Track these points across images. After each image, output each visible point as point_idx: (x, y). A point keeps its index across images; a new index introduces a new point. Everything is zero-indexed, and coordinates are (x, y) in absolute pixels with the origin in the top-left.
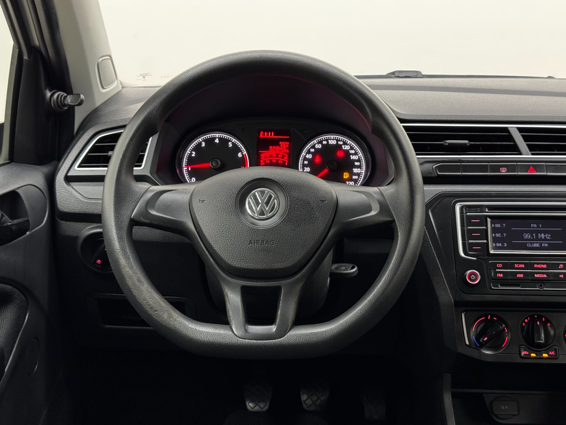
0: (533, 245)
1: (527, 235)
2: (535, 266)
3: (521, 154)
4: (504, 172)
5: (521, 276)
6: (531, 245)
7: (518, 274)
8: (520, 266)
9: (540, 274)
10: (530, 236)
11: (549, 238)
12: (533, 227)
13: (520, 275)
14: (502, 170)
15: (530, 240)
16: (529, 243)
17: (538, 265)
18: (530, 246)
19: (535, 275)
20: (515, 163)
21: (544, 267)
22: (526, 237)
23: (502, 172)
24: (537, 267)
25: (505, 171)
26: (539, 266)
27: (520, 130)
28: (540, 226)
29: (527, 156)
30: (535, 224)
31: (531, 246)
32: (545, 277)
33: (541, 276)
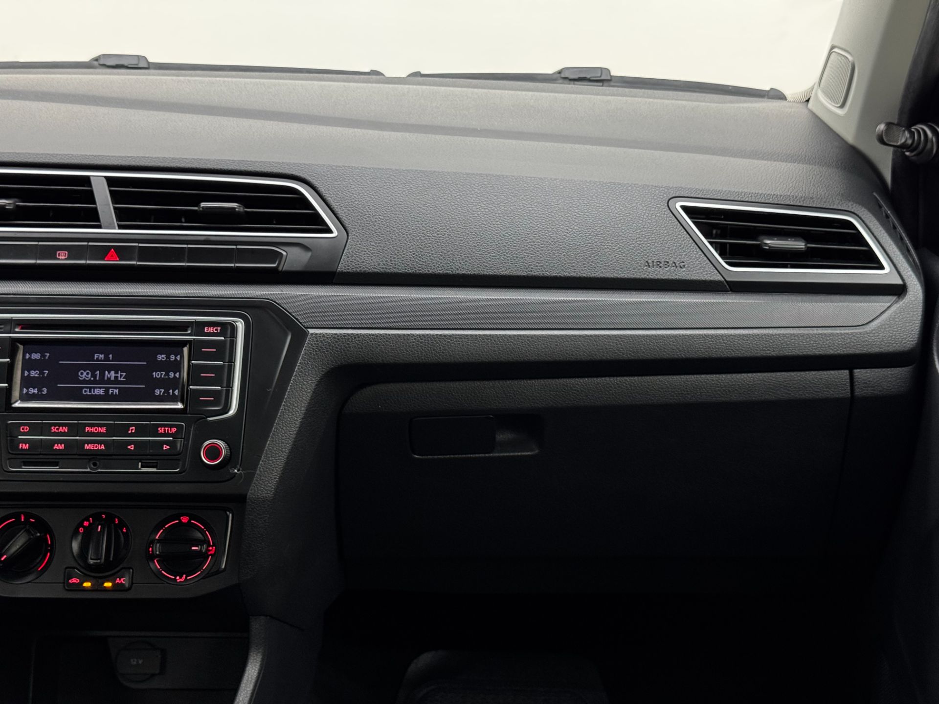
0: (94, 392)
1: (85, 374)
2: (87, 429)
3: (99, 227)
4: (62, 259)
5: (61, 448)
6: (90, 392)
7: (56, 445)
8: (61, 429)
9: (95, 443)
10: (90, 376)
11: (123, 378)
12: (98, 360)
13: (59, 445)
14: (59, 255)
15: (89, 382)
16: (87, 388)
17: (91, 428)
18: (88, 393)
19: (86, 445)
20: (86, 243)
21: (102, 431)
22: (81, 377)
23: (59, 259)
24: (90, 431)
25: (64, 257)
26: (93, 430)
27: (110, 181)
28: (109, 358)
29: (110, 229)
30: (101, 354)
31: (90, 394)
32: (102, 449)
33: (96, 447)
